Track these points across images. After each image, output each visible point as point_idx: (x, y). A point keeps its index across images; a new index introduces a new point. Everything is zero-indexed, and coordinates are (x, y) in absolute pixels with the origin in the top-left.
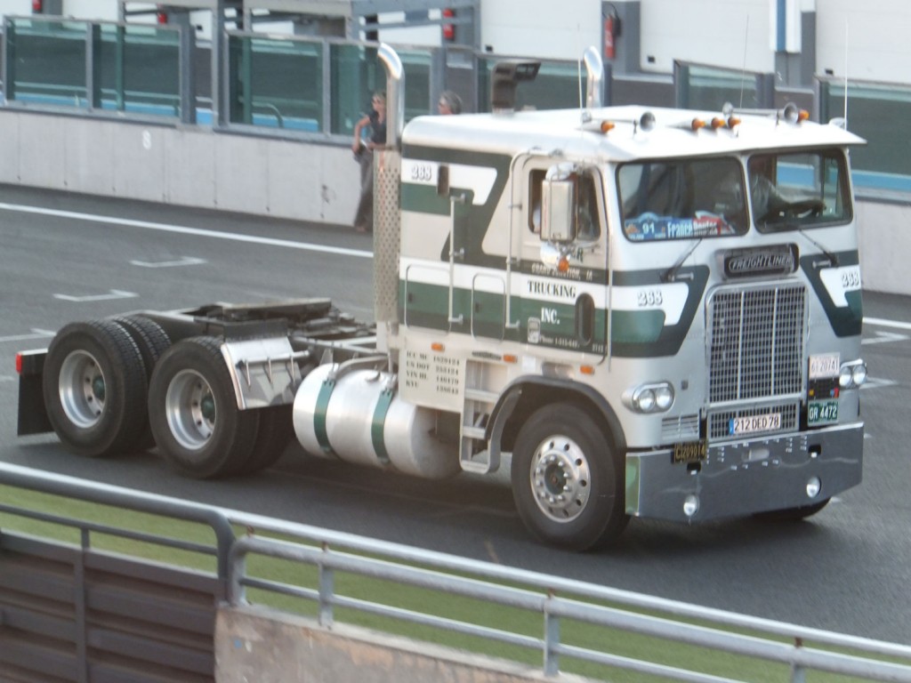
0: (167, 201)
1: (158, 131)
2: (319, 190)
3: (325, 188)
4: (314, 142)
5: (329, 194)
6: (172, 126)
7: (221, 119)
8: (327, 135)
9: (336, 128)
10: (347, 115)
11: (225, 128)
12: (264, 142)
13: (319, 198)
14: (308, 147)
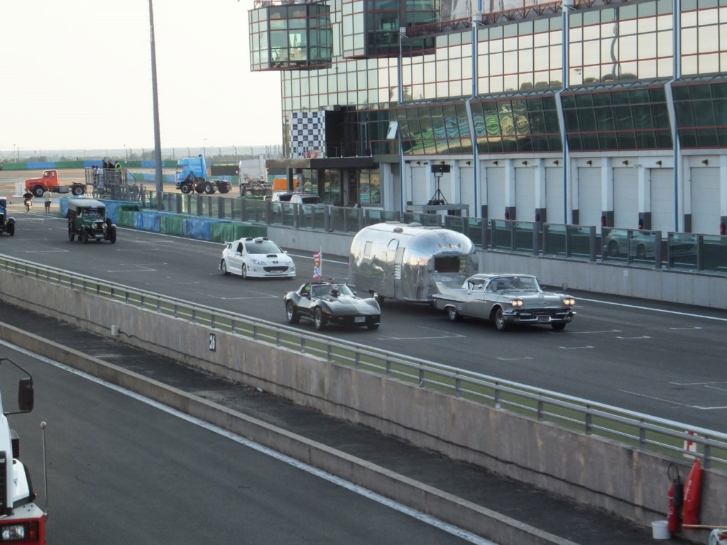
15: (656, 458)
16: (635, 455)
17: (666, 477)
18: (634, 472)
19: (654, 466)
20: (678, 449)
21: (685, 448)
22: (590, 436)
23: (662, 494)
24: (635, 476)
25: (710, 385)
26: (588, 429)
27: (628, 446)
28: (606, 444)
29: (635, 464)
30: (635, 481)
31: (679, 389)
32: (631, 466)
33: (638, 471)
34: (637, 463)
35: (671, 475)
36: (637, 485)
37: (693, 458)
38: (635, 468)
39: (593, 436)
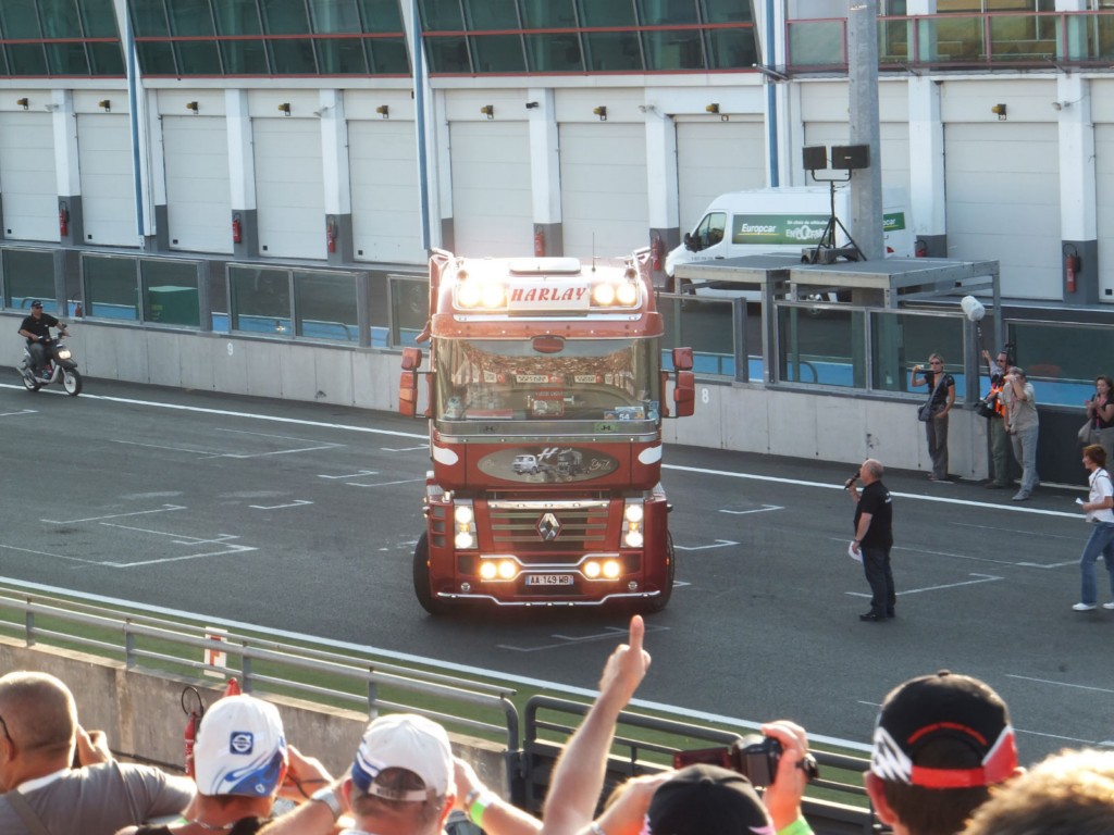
0: (724, 447)
1: (717, 387)
2: (866, 437)
3: (869, 435)
4: (858, 397)
5: (873, 442)
6: (729, 384)
7: (772, 377)
8: (868, 390)
9: (877, 385)
10: (887, 373)
11: (775, 385)
12: (812, 396)
13: (864, 444)
14: (853, 400)
15: (158, 681)
16: (120, 676)
17: (180, 707)
18: (119, 702)
19: (154, 692)
20: (195, 663)
21: (207, 661)
22: (32, 648)
23: (171, 735)
24: (120, 708)
25: (109, 521)
26: (31, 637)
27: (106, 662)
28: (66, 659)
29: (119, 690)
30: (120, 717)
31: (63, 532)
32: (113, 694)
33: (126, 702)
34: (124, 688)
35: (186, 705)
36: (123, 722)
37: (222, 676)
38: (120, 695)
39: (39, 647)
